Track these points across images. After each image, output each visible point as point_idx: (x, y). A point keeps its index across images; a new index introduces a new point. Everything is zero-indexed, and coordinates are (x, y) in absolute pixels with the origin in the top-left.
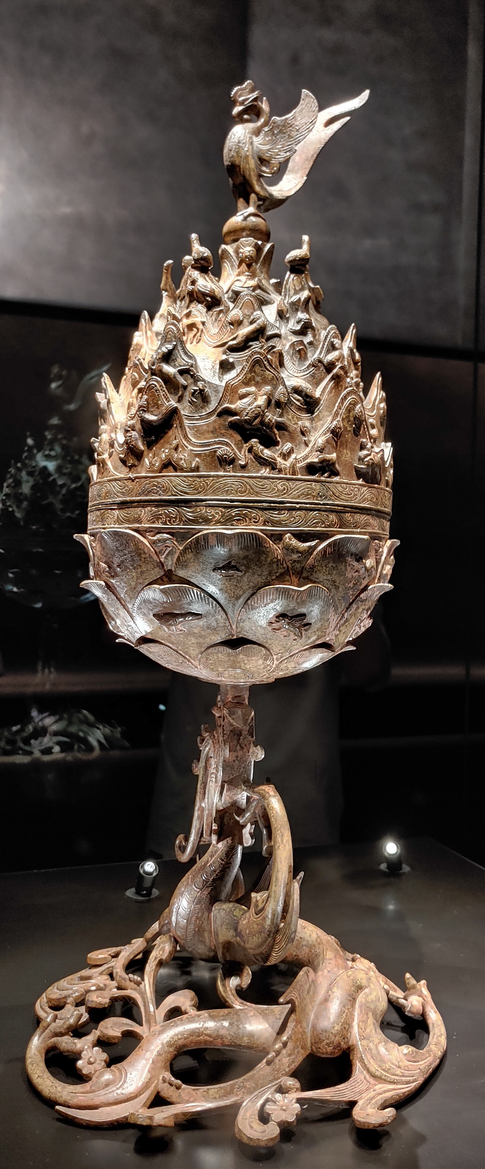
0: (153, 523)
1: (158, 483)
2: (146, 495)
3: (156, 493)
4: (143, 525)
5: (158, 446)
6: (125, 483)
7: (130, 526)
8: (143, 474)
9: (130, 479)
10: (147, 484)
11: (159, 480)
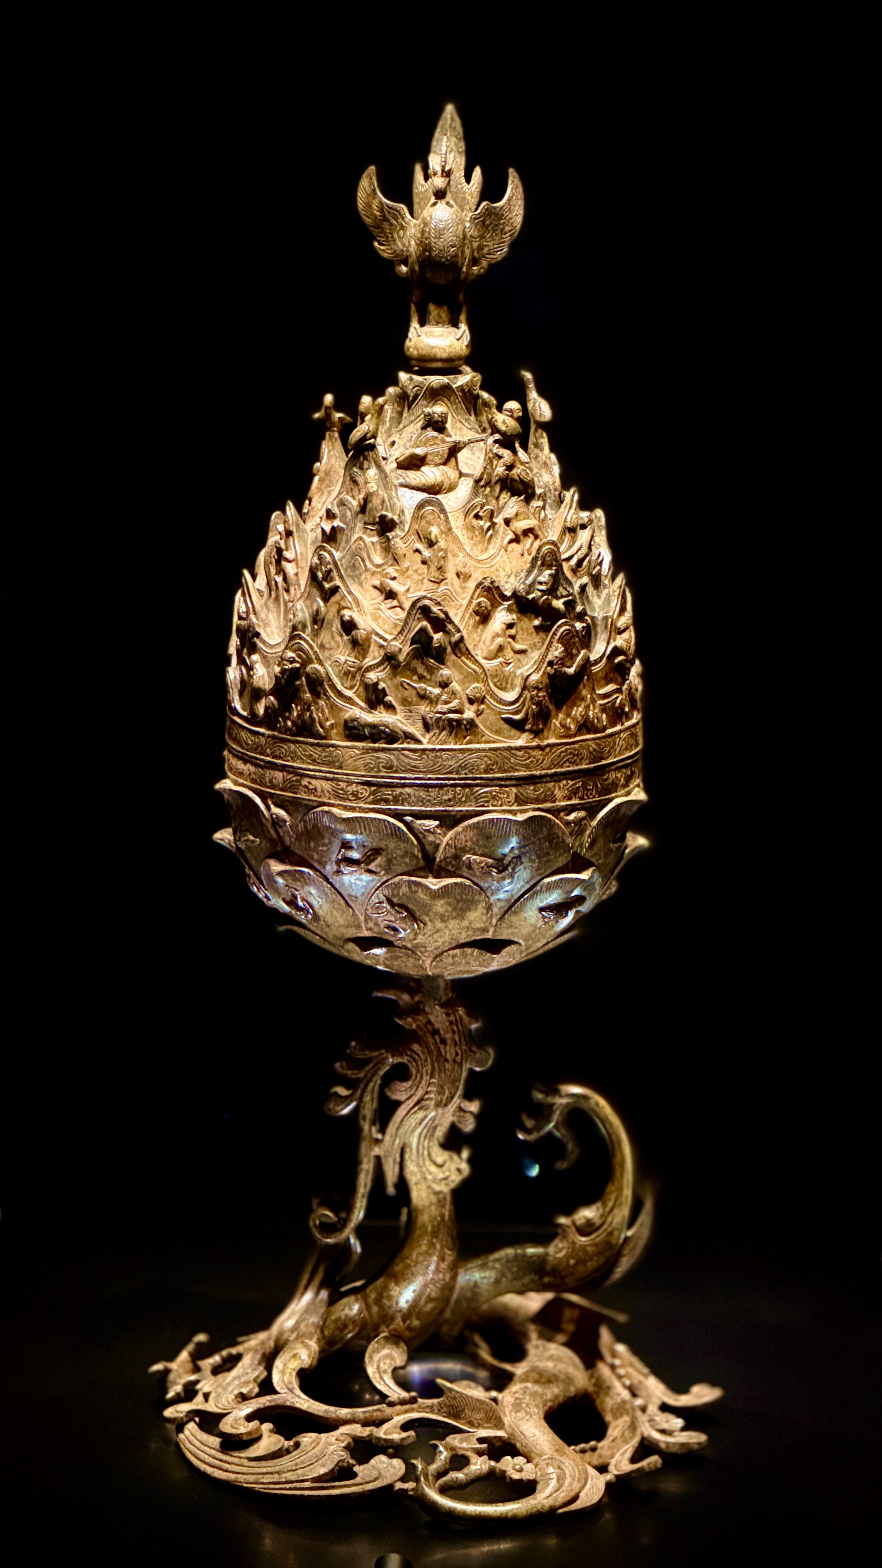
0: (570, 799)
1: (575, 749)
2: (562, 767)
3: (573, 763)
4: (557, 803)
5: (569, 703)
6: (529, 753)
7: (540, 806)
8: (553, 740)
9: (539, 747)
10: (562, 752)
11: (576, 746)
